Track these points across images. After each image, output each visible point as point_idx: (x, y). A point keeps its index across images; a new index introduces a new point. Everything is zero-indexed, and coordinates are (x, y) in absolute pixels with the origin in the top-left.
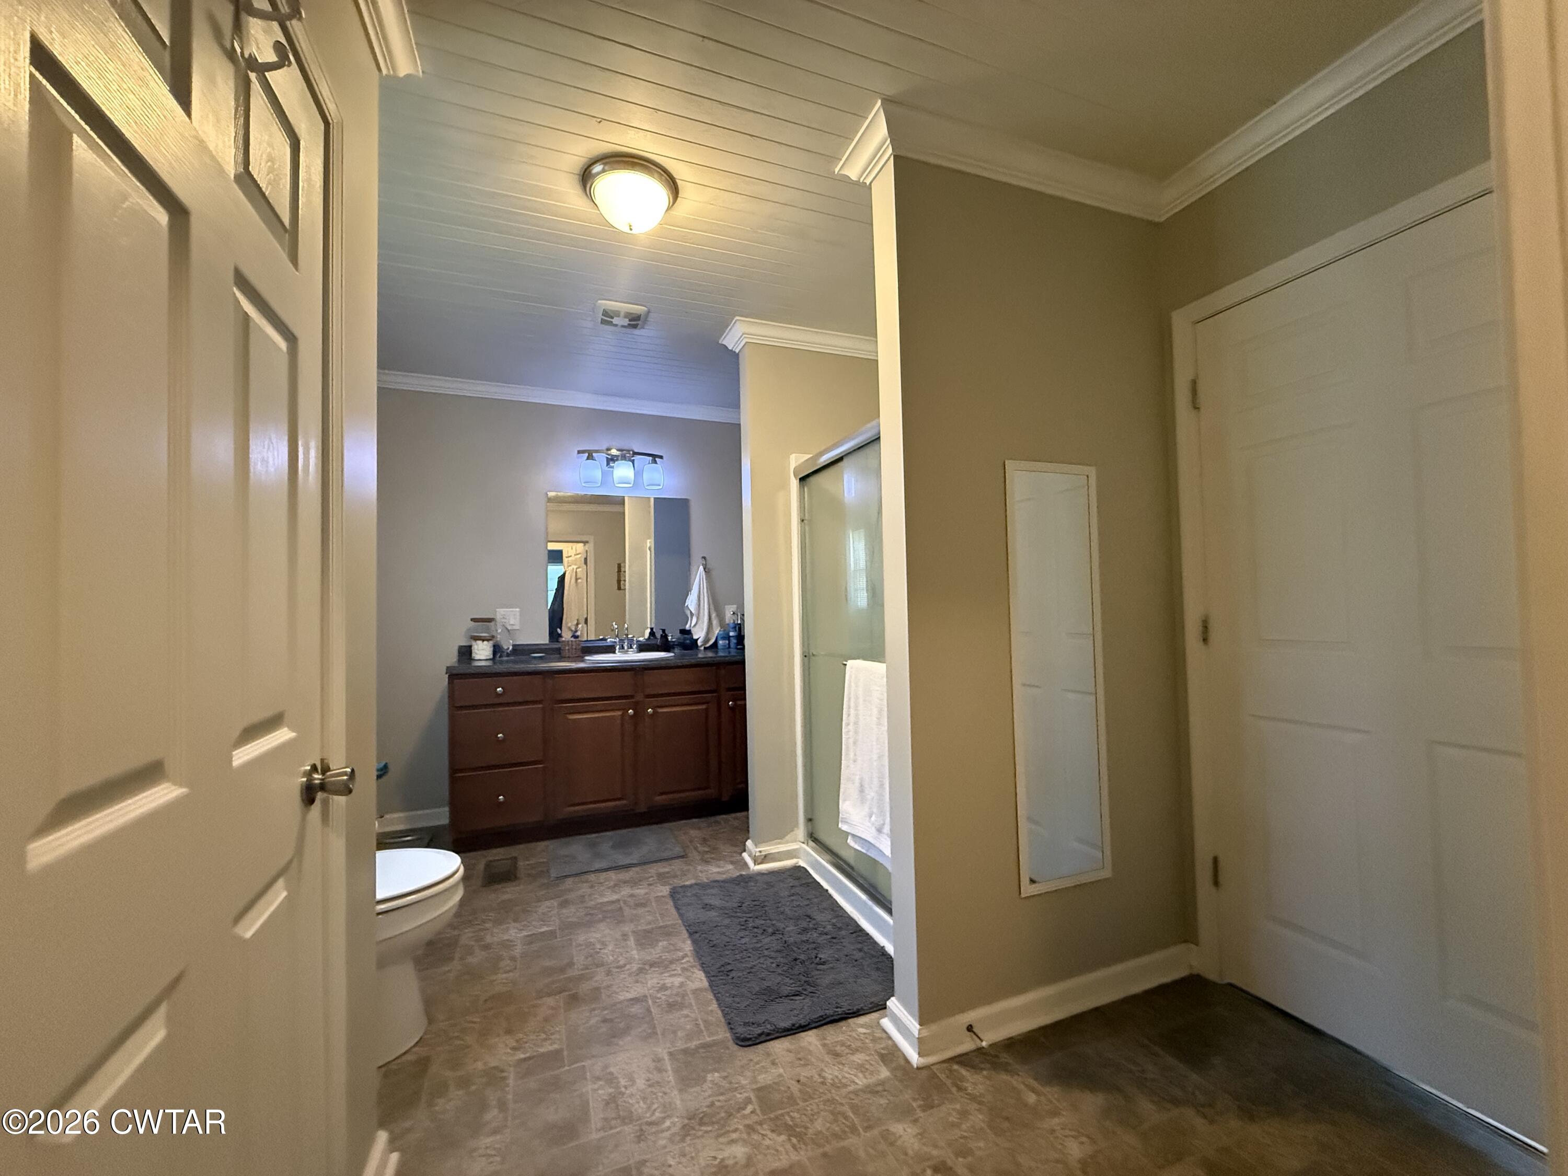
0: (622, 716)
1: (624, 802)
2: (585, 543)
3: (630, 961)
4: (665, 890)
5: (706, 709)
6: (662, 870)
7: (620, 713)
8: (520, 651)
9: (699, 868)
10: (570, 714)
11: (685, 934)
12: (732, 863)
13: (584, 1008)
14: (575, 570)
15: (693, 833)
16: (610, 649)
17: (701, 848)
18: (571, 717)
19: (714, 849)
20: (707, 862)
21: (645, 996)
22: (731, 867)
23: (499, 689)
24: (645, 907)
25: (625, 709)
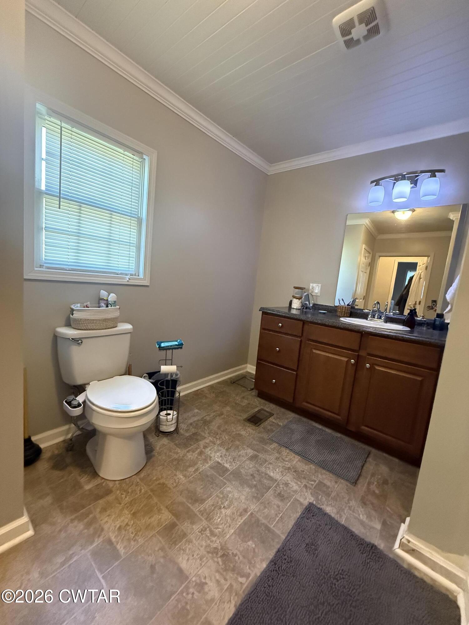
0: (347, 361)
1: (339, 417)
2: (428, 256)
3: (223, 534)
4: (307, 498)
5: (421, 382)
6: (326, 482)
7: (346, 359)
8: (316, 307)
9: (353, 503)
10: (314, 349)
11: (271, 554)
12: (384, 523)
13: (162, 541)
14: (420, 273)
15: (384, 469)
16: (364, 316)
17: (373, 487)
18: (314, 351)
19: (383, 497)
20: (364, 502)
21: (187, 578)
22: (378, 526)
23: (280, 324)
24: (282, 500)
25: (350, 358)
